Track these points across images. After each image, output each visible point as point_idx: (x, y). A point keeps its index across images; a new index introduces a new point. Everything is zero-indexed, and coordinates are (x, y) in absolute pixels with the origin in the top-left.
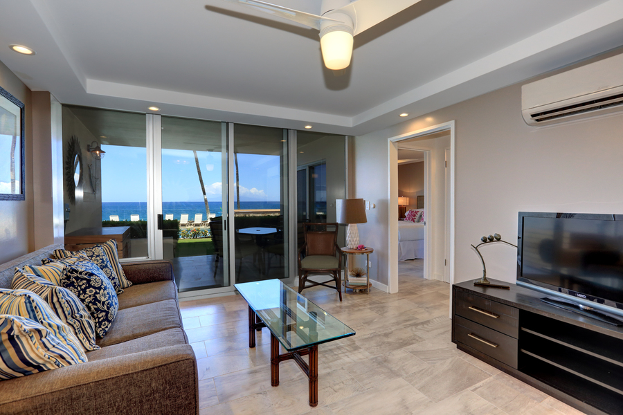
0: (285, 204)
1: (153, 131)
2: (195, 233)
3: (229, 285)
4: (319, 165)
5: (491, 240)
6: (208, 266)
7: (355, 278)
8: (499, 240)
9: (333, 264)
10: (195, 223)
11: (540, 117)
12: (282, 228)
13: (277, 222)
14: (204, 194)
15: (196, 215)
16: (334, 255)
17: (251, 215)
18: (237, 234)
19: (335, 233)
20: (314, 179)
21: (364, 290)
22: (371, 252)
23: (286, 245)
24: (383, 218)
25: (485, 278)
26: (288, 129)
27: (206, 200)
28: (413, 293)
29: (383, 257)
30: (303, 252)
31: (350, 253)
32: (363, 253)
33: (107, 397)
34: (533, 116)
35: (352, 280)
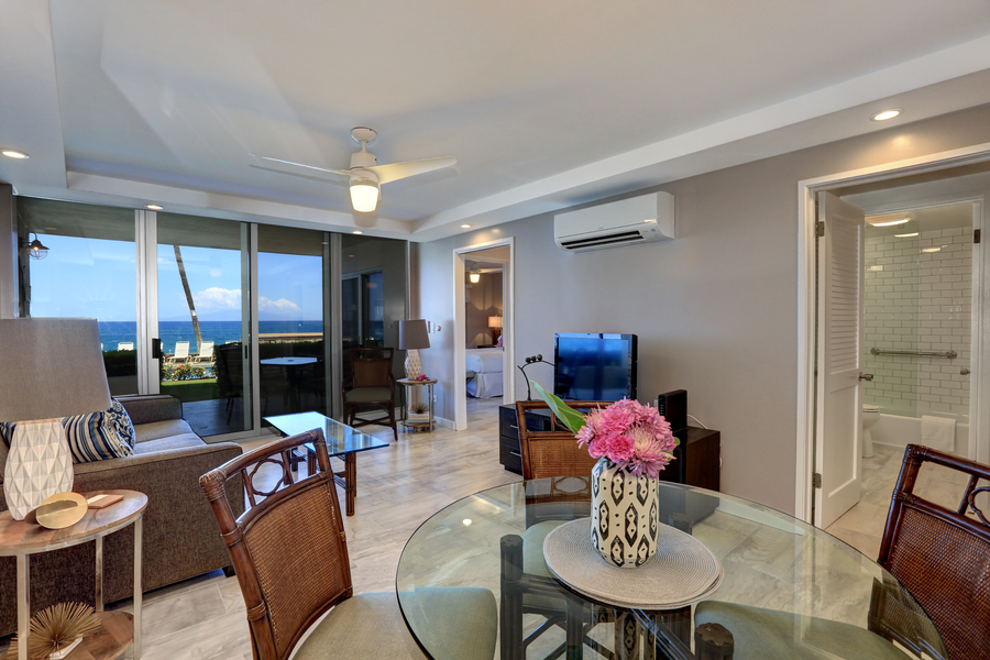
0: (327, 324)
1: (146, 228)
2: (182, 371)
3: (252, 428)
4: (375, 273)
5: (534, 360)
6: (213, 414)
7: (416, 415)
8: (540, 359)
9: (385, 396)
10: (176, 357)
11: (569, 245)
12: (324, 359)
13: (316, 349)
14: (192, 308)
15: (177, 344)
16: (387, 387)
17: (278, 341)
18: (261, 366)
19: (390, 360)
20: (368, 289)
21: (426, 428)
22: (435, 382)
23: (327, 378)
24: (449, 344)
25: (529, 399)
26: (330, 233)
27: (195, 318)
28: (483, 429)
29: (449, 388)
30: (348, 383)
31: (411, 384)
32: (424, 384)
33: (174, 472)
34: (563, 244)
35: (412, 417)
